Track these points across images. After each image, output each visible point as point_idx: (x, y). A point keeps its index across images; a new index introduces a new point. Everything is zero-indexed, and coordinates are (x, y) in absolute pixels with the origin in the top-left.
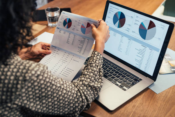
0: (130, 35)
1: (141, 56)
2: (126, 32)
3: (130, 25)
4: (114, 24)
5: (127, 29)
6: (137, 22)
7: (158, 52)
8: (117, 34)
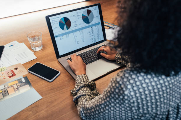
0: (79, 28)
1: (93, 35)
2: (76, 28)
3: (75, 22)
4: (63, 30)
5: (75, 26)
6: (79, 17)
7: (100, 24)
8: (69, 35)
